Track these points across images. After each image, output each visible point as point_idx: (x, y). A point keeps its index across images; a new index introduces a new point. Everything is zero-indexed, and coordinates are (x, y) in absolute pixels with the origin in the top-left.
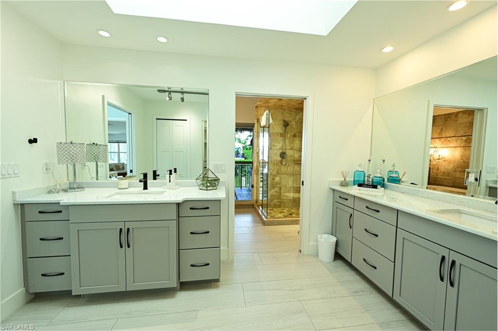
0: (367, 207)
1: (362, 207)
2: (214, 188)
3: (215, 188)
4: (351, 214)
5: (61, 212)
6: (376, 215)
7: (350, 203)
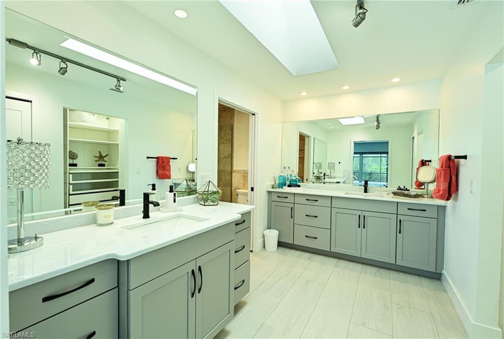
0: (307, 200)
1: (303, 200)
2: (214, 204)
3: (216, 204)
4: (292, 208)
5: (93, 281)
6: (316, 203)
7: (290, 199)
